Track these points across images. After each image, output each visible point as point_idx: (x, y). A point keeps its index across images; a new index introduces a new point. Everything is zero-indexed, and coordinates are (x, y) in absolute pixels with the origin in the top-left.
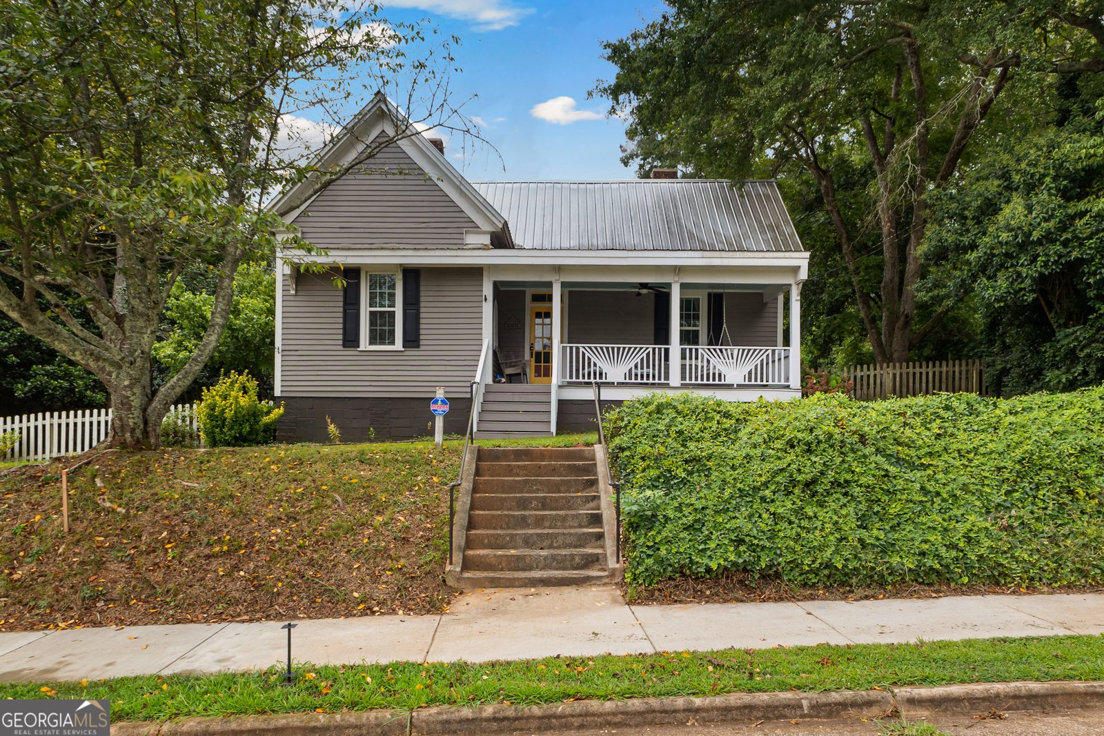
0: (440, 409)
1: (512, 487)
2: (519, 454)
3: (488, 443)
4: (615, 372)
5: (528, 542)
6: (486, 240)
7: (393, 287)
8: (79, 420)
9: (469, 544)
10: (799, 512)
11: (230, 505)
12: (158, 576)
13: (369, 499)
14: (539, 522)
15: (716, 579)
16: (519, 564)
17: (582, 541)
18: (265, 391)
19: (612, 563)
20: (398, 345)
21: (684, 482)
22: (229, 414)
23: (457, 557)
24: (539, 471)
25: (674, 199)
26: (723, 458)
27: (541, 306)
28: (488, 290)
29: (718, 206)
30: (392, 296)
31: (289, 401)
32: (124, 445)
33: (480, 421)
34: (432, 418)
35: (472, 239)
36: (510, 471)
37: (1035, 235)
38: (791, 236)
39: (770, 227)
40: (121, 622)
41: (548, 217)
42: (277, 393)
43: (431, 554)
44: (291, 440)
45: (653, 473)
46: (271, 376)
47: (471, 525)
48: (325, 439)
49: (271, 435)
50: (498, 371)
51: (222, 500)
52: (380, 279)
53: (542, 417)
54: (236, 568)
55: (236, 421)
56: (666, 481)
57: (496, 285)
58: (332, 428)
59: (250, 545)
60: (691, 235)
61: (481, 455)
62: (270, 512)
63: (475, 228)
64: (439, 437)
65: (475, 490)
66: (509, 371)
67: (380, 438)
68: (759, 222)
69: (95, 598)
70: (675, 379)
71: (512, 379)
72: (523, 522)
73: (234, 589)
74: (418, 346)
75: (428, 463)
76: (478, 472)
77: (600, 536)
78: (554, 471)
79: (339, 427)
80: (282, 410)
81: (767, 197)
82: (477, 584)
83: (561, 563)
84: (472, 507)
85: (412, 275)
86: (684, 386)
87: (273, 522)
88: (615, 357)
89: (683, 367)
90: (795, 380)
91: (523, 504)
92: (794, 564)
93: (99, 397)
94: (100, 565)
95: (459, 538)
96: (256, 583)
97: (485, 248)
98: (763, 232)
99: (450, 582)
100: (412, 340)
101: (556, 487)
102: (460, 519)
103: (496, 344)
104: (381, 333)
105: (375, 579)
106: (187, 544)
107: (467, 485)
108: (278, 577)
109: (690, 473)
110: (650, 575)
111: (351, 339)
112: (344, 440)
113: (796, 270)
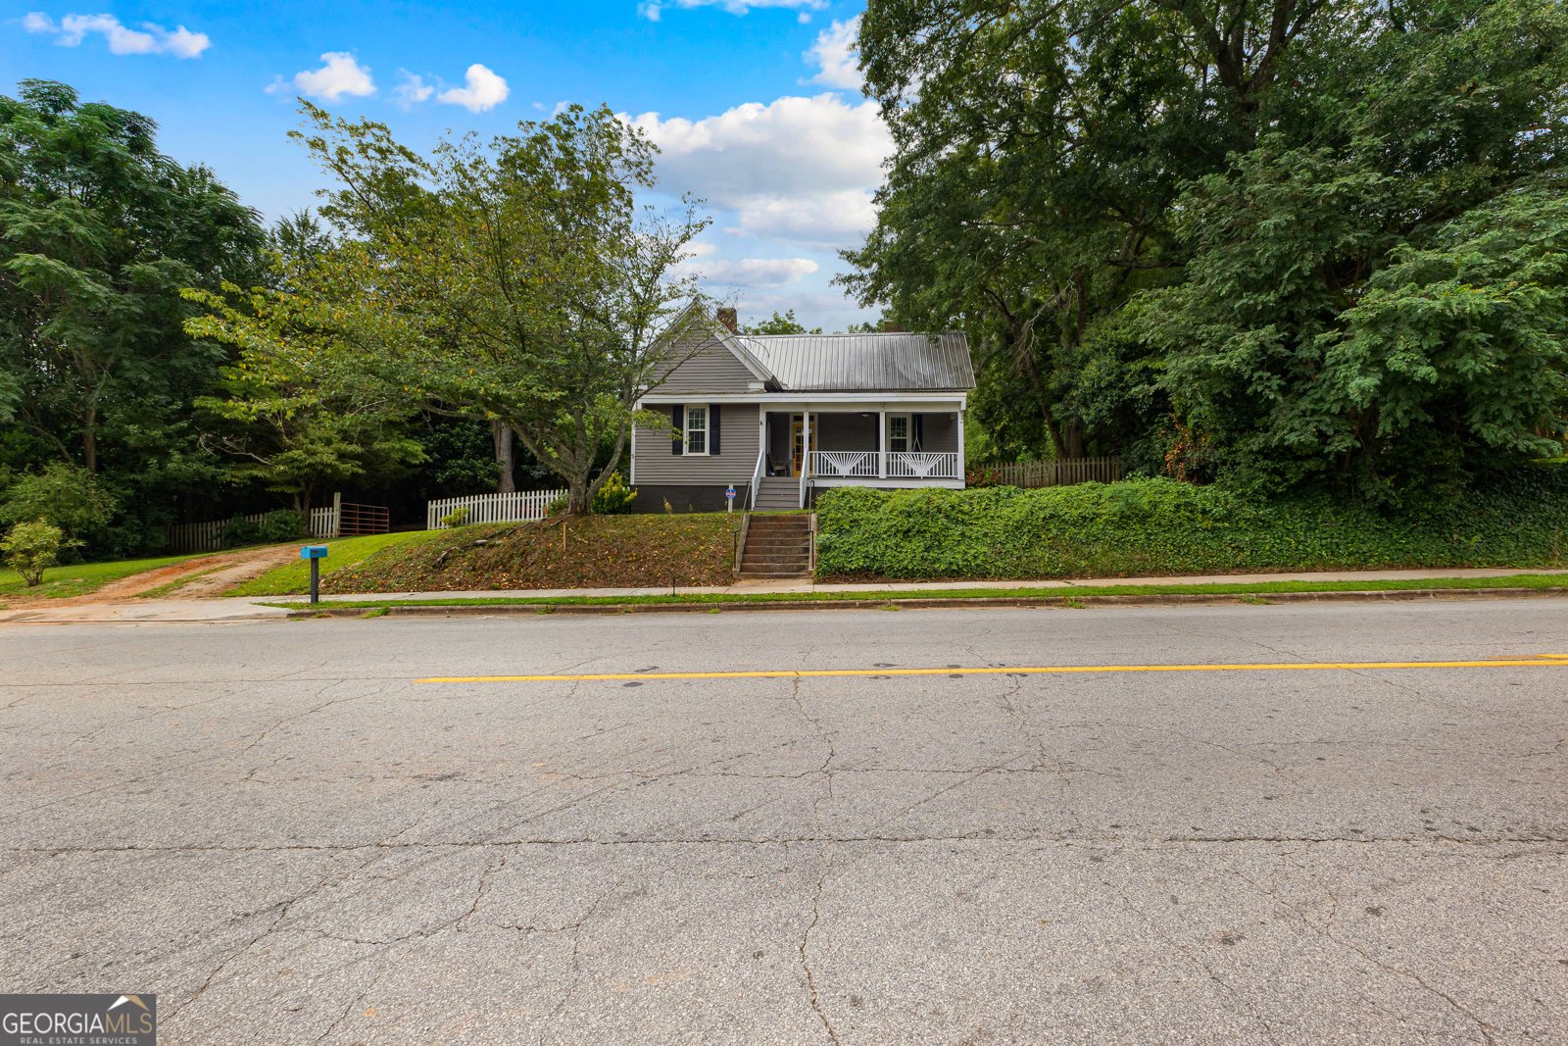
0: (731, 495)
1: (767, 535)
2: (772, 519)
3: (756, 514)
4: (844, 469)
5: (772, 560)
6: (762, 386)
7: (703, 416)
8: (509, 499)
9: (744, 561)
10: (897, 545)
11: (633, 540)
12: (607, 569)
13: (696, 538)
14: (779, 551)
15: (855, 574)
16: (767, 569)
17: (799, 560)
18: (626, 481)
19: (810, 569)
20: (707, 453)
21: (848, 531)
22: (607, 496)
23: (738, 565)
24: (781, 527)
25: (892, 348)
26: (868, 519)
27: (797, 423)
28: (763, 418)
29: (922, 353)
30: (703, 422)
31: (641, 488)
32: (576, 513)
33: (757, 501)
34: (727, 499)
35: (753, 386)
36: (766, 527)
37: (1103, 384)
38: (969, 375)
39: (956, 369)
40: (595, 587)
41: (805, 364)
42: (632, 483)
43: (726, 563)
44: (642, 512)
45: (835, 527)
46: (629, 475)
47: (745, 552)
48: (663, 511)
49: (628, 509)
50: (770, 468)
51: (629, 539)
52: (697, 412)
53: (795, 499)
54: (640, 567)
55: (611, 500)
56: (840, 531)
57: (769, 416)
58: (667, 505)
59: (645, 557)
60: (901, 374)
61: (752, 519)
62: (652, 543)
63: (755, 379)
64: (730, 510)
65: (748, 536)
66: (777, 468)
67: (696, 510)
68: (949, 364)
69: (583, 577)
70: (883, 474)
71: (779, 474)
72: (771, 551)
73: (641, 575)
74: (719, 453)
75: (725, 522)
76: (750, 527)
77: (807, 558)
78: (789, 527)
79: (671, 504)
80: (636, 494)
81: (957, 345)
82: (747, 578)
83: (787, 569)
84: (746, 544)
85: (716, 409)
86: (888, 478)
87: (654, 548)
88: (843, 460)
89: (888, 464)
90: (961, 474)
91: (772, 543)
92: (891, 567)
93: (493, 482)
94: (582, 564)
95: (739, 557)
96: (649, 573)
97: (760, 392)
98: (950, 372)
99: (735, 576)
100: (715, 449)
101: (789, 535)
102: (740, 549)
103: (769, 450)
104: (696, 444)
105: (701, 573)
106: (618, 556)
107: (743, 533)
108: (658, 571)
109: (851, 527)
110: (824, 572)
111: (677, 448)
112: (674, 512)
113: (959, 403)
